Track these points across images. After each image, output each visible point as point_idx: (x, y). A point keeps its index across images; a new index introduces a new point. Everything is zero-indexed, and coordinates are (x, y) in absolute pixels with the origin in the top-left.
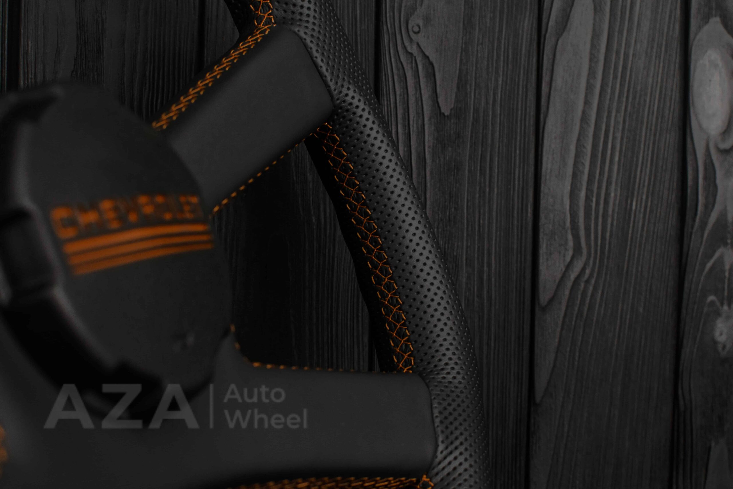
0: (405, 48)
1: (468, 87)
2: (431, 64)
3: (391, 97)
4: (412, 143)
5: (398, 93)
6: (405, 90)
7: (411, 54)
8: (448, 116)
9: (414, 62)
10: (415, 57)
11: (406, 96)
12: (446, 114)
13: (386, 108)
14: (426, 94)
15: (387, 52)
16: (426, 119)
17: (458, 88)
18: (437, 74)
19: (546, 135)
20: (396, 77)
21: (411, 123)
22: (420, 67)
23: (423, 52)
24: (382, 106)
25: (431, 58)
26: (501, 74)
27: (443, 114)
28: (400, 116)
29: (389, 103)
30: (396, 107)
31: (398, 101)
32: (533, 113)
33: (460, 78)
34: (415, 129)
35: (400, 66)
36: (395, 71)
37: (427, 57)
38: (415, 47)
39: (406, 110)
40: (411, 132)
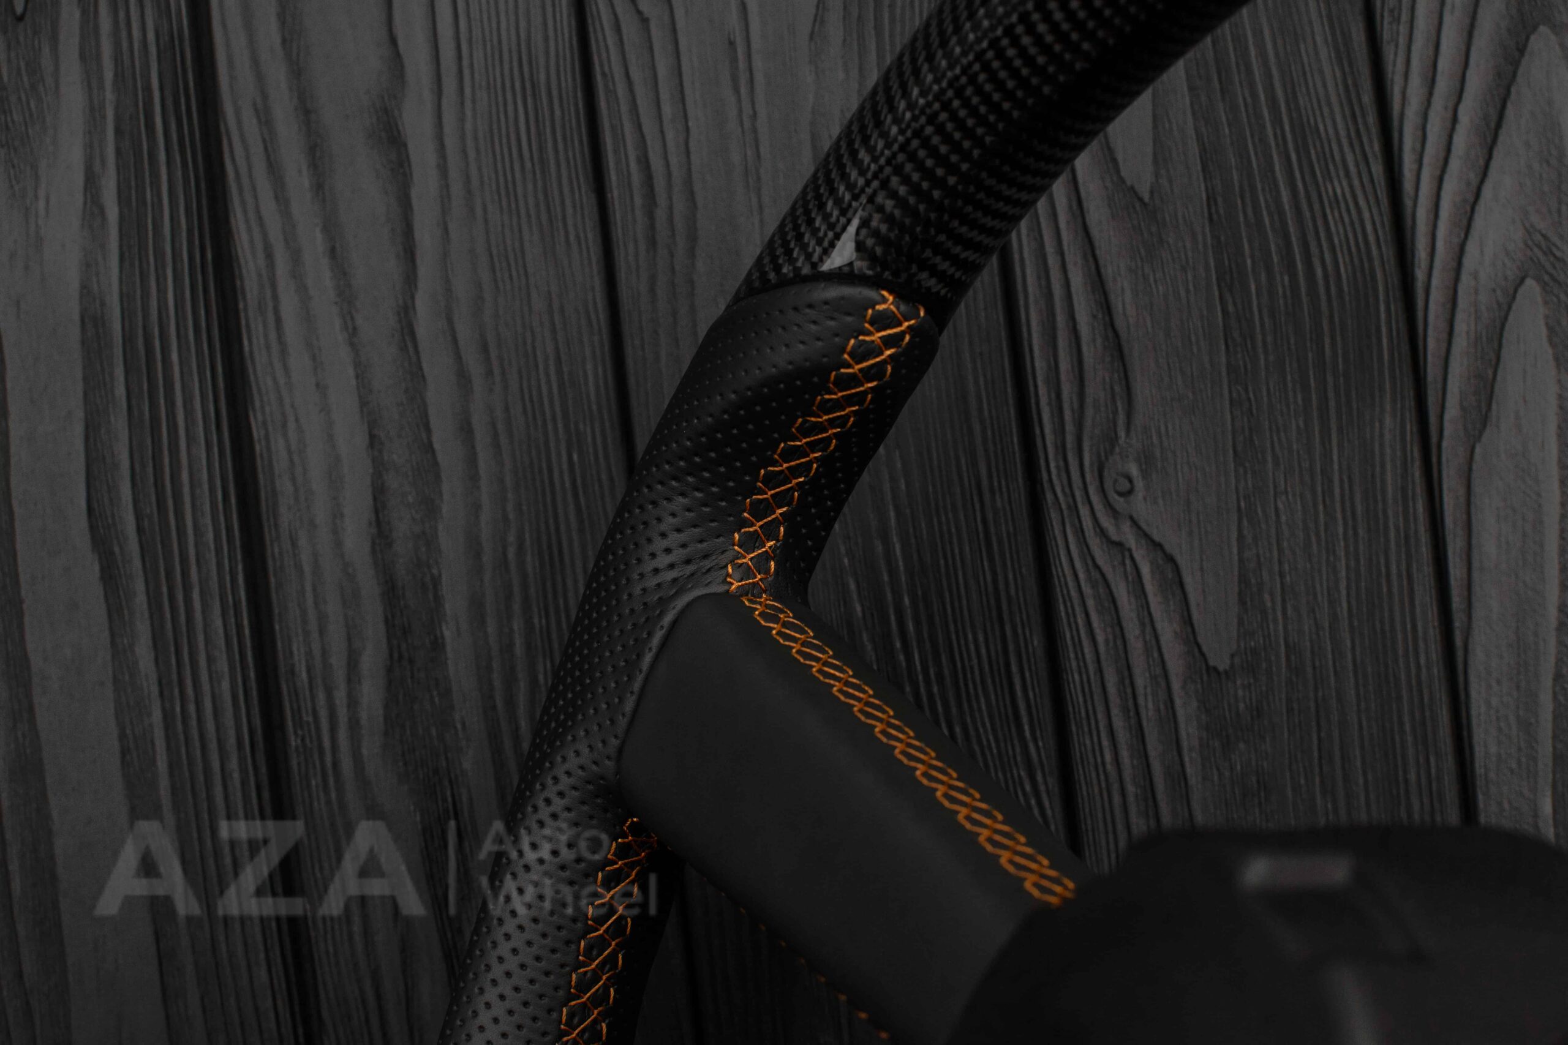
0: (1102, 532)
1: (1267, 597)
2: (1170, 559)
3: (1086, 650)
4: (1149, 747)
5: (1100, 638)
6: (1117, 629)
7: (1120, 545)
8: (1226, 672)
9: (1128, 562)
10: (1130, 550)
11: (1119, 642)
12: (1221, 668)
13: (1077, 677)
14: (1168, 630)
15: (1063, 552)
16: (1176, 686)
17: (1242, 602)
18: (1188, 579)
19: (1473, 678)
20: (1091, 603)
21: (1141, 700)
22: (1146, 570)
23: (1146, 535)
24: (1067, 674)
25: (1167, 547)
26: (1342, 554)
27: (1215, 669)
28: (1112, 689)
29: (1082, 664)
30: (1100, 670)
31: (1103, 657)
32: (1434, 633)
33: (1243, 579)
34: (1151, 713)
35: (1098, 576)
36: (1087, 590)
37: (1158, 546)
38: (1126, 527)
39: (1126, 674)
40: (1145, 723)
